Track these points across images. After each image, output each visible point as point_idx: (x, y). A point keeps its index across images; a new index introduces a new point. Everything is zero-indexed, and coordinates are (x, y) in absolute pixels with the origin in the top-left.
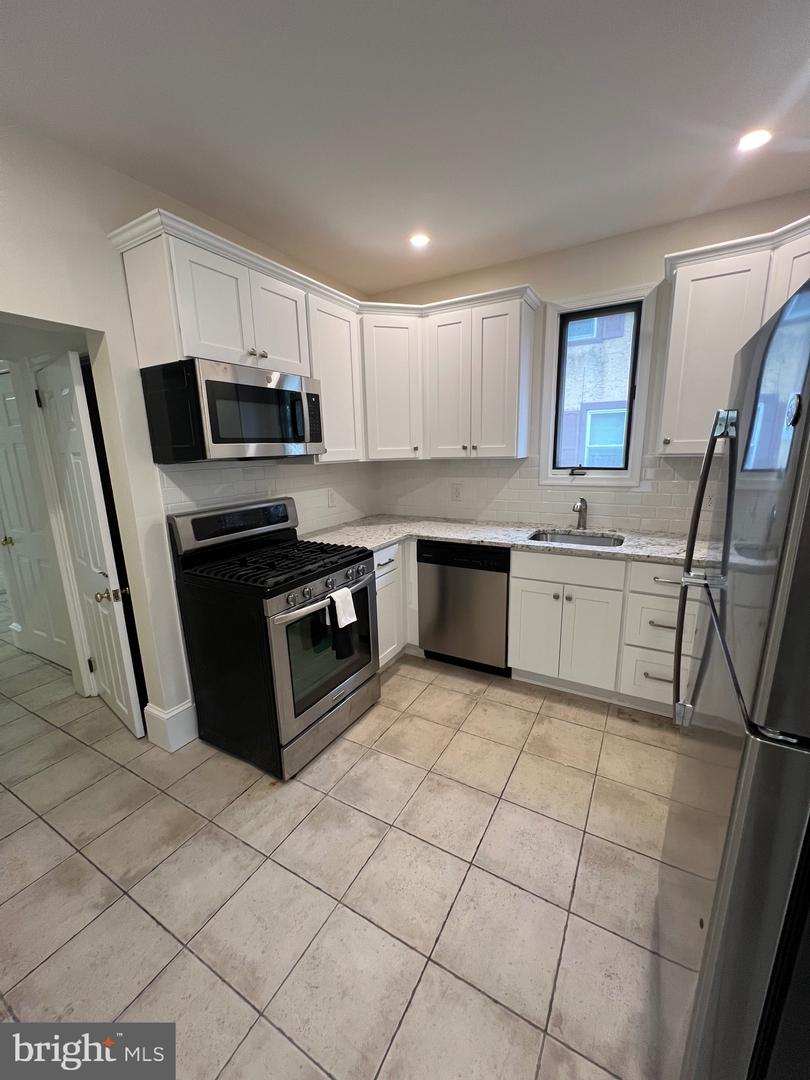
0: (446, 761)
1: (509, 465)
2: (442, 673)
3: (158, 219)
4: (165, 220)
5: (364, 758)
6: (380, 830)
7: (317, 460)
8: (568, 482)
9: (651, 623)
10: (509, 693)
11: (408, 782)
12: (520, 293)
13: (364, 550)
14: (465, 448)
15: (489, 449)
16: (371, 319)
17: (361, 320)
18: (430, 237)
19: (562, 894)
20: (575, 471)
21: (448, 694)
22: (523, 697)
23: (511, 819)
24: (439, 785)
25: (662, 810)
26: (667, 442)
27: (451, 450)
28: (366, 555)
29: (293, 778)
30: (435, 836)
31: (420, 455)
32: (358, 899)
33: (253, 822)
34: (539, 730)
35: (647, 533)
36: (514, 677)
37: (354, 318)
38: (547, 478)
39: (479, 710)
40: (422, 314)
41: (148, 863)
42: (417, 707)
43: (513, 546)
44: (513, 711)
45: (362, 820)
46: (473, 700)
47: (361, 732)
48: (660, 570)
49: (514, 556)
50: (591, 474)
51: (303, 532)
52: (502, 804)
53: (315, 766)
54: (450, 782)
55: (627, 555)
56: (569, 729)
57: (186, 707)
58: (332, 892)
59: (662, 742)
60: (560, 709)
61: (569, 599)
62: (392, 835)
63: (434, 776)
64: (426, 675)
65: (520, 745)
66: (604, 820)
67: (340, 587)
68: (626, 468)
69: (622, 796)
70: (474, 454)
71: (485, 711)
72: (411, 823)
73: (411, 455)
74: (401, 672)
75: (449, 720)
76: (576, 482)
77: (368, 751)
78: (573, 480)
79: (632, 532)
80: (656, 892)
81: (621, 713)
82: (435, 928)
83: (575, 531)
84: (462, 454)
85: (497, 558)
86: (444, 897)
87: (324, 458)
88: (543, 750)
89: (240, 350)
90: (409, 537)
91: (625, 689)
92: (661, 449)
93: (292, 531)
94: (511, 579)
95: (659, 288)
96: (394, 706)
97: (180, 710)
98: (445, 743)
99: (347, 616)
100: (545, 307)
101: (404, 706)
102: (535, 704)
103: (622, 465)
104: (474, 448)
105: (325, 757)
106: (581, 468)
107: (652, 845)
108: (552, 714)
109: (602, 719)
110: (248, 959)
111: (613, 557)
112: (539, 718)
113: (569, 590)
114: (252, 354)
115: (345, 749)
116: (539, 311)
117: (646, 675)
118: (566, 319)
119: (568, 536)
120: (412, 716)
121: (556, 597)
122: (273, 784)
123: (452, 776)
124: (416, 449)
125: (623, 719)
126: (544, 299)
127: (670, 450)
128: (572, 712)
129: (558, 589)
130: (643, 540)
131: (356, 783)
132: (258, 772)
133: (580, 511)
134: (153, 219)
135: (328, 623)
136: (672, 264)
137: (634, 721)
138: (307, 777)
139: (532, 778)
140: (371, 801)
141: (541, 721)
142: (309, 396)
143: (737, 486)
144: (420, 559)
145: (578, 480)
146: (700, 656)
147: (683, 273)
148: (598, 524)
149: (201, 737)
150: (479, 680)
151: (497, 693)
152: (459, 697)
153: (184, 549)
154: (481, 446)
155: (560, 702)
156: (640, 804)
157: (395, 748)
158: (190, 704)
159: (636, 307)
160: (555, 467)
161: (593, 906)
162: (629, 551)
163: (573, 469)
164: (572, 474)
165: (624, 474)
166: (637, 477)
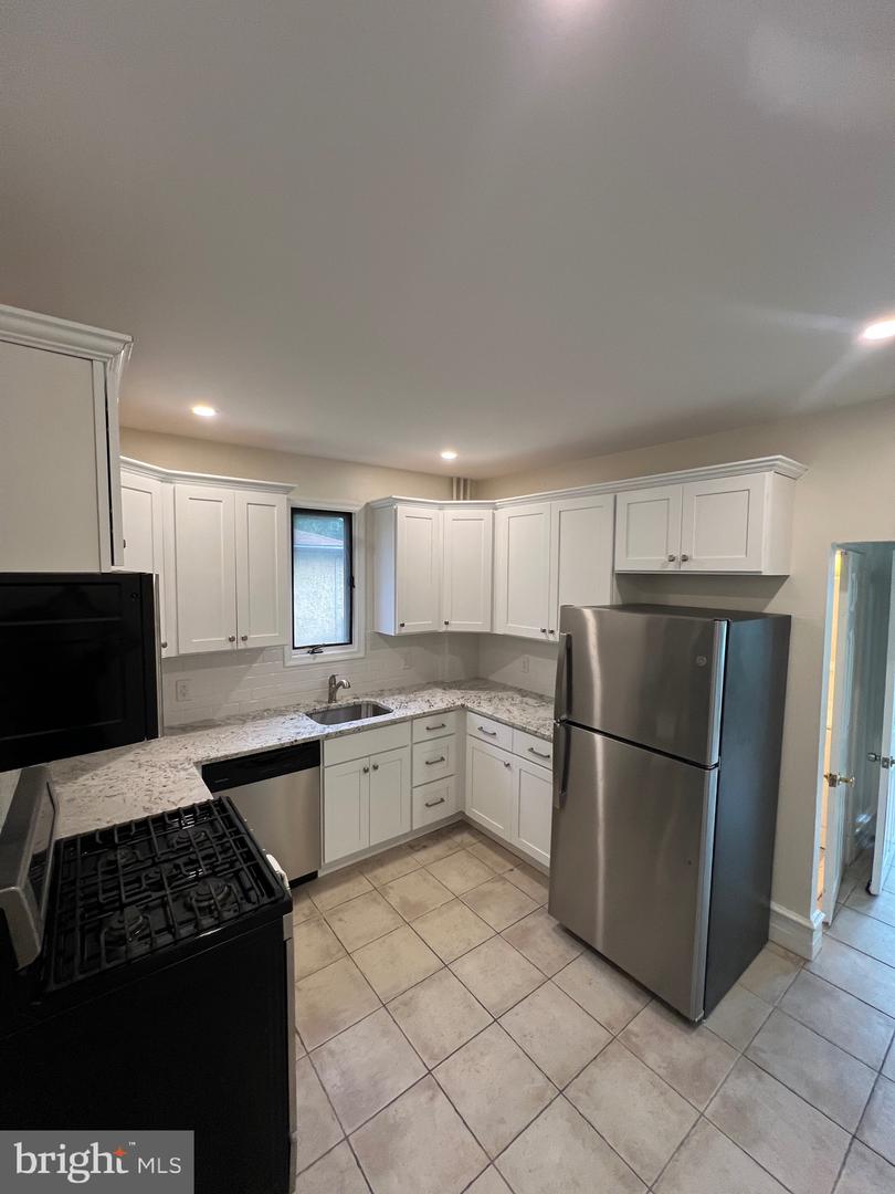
0: (380, 985)
8: (311, 661)
9: (427, 763)
12: (287, 490)
14: (232, 640)
15: (261, 638)
18: (217, 411)
20: (314, 649)
24: (406, 1005)
32: (494, 1142)
34: (393, 899)
38: (290, 659)
44: (357, 902)
46: (320, 922)
49: (323, 747)
50: (327, 651)
52: (452, 967)
54: (409, 994)
58: (479, 1169)
61: (375, 768)
62: (439, 1076)
63: (394, 1004)
65: (401, 921)
68: (351, 643)
70: (242, 645)
71: (340, 920)
72: (436, 1051)
76: (316, 661)
78: (314, 659)
81: (412, 847)
84: (228, 647)
86: (518, 1057)
88: (417, 909)
91: (418, 824)
95: (365, 507)
98: (357, 972)
104: (244, 639)
106: (318, 646)
113: (374, 760)
117: (428, 805)
118: (295, 512)
121: (365, 770)
123: (403, 989)
124: (164, 645)
125: (418, 850)
127: (405, 630)
129: (365, 763)
136: (395, 502)
145: (319, 658)
147: (401, 510)
152: (307, 928)
154: (251, 636)
159: (348, 517)
160: (294, 648)
161: (549, 964)
163: (312, 647)
164: (313, 653)
165: (349, 649)
166: (363, 648)
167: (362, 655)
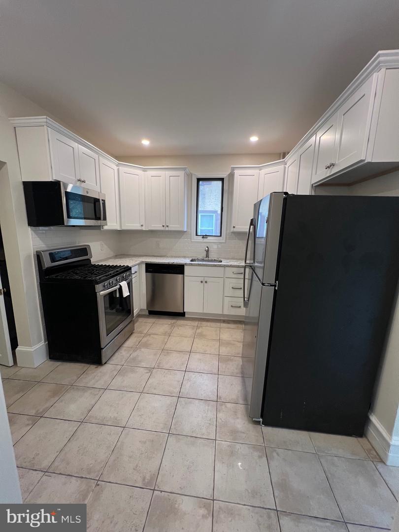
0: (168, 346)
1: (179, 234)
2: (157, 318)
3: (45, 120)
4: (48, 121)
5: (134, 351)
6: (150, 370)
7: (103, 228)
8: (201, 241)
9: (233, 288)
10: (185, 321)
11: (155, 355)
12: (184, 169)
13: (128, 266)
14: (163, 226)
15: (173, 227)
16: (123, 169)
17: (118, 169)
19: (216, 371)
20: (204, 237)
21: (162, 325)
22: (190, 322)
23: (195, 357)
24: (167, 353)
25: (241, 345)
26: (234, 227)
27: (158, 226)
28: (128, 269)
29: (105, 363)
30: (171, 367)
31: (144, 228)
32: (148, 390)
33: (93, 381)
34: (199, 331)
35: (228, 259)
36: (186, 316)
37: (116, 168)
38: (194, 239)
39: (176, 328)
40: (145, 170)
41: (47, 405)
42: (151, 331)
43: (185, 264)
44: (188, 327)
45: (142, 369)
46: (172, 326)
47: (130, 343)
48: (235, 270)
49: (186, 268)
50: (210, 238)
51: (94, 260)
52: (192, 354)
53: (114, 358)
54: (172, 351)
55: (225, 265)
56: (209, 329)
57: (41, 345)
58: (138, 391)
59: (238, 327)
60: (204, 323)
61: (206, 282)
62: (155, 370)
63: (165, 351)
64: (151, 320)
65: (194, 336)
66: (224, 351)
67: (122, 281)
68: (221, 236)
69: (228, 344)
70: (167, 229)
71: (178, 328)
72: (161, 365)
73: (140, 228)
74: (140, 321)
75: (165, 334)
77: (135, 348)
78: (203, 240)
79: (224, 258)
80: (241, 364)
81: (224, 321)
82: (178, 390)
83: (205, 259)
84: (163, 229)
85: (179, 269)
87: (106, 228)
88: (201, 336)
89: (74, 178)
90: (142, 262)
91: (226, 312)
92: (232, 230)
93: (89, 260)
94: (185, 277)
95: (229, 175)
96: (141, 332)
97: (37, 347)
98: (166, 340)
99: (126, 293)
100: (192, 175)
101: (145, 332)
102: (196, 323)
103: (219, 235)
104: (167, 226)
105: (117, 354)
106: (206, 236)
107: (238, 354)
108: (202, 325)
109: (218, 324)
110: (112, 417)
111: (220, 266)
112: (198, 327)
113: (206, 279)
114: (79, 180)
115: (125, 350)
116: (189, 176)
117: (232, 306)
118: (199, 180)
119: (203, 260)
120: (150, 335)
121: (202, 282)
122: (97, 367)
123: (171, 349)
124: (142, 226)
126: (191, 172)
127: (235, 230)
128: (209, 324)
129: (202, 279)
130: (228, 261)
131: (134, 359)
132: (87, 366)
133: (207, 251)
134: (42, 119)
135: (118, 296)
136: (233, 169)
137: (229, 323)
138: (111, 362)
139: (199, 344)
140: (143, 363)
141: (199, 328)
142: (102, 200)
143: (256, 242)
144: (147, 271)
145: (205, 240)
146: (251, 278)
147: (237, 173)
148: (213, 256)
149: (50, 358)
150: (174, 319)
151: (180, 322)
152: (167, 325)
153: (46, 267)
154: (170, 226)
155: (204, 321)
156: (234, 344)
157: (147, 345)
158: (44, 343)
159: (222, 180)
160: (196, 235)
161: (225, 371)
162: (225, 264)
163: (203, 236)
164: (203, 238)
165: (220, 238)
166: (225, 239)
167: (224, 241)
